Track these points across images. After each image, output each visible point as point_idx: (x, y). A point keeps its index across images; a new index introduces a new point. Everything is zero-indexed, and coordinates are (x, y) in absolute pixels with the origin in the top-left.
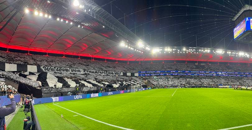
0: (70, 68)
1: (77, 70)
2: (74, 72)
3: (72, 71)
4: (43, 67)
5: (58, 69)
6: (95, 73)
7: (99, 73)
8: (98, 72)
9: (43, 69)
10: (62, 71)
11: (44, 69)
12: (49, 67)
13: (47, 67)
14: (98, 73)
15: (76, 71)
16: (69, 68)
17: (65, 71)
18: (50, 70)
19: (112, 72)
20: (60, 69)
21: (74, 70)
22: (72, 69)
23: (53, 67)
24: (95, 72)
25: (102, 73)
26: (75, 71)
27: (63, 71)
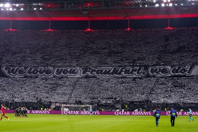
0: (54, 68)
1: (69, 70)
2: (62, 74)
3: (59, 72)
4: (5, 68)
5: (32, 70)
6: (112, 74)
7: (123, 73)
8: (121, 71)
9: (5, 70)
10: (38, 73)
11: (6, 72)
12: (16, 69)
13: (12, 68)
14: (120, 74)
15: (67, 72)
16: (52, 68)
17: (44, 73)
18: (17, 73)
19: (162, 68)
20: (34, 71)
21: (62, 70)
22: (58, 70)
23: (23, 68)
24: (111, 71)
25: (131, 73)
26: (65, 72)
27: (41, 73)
